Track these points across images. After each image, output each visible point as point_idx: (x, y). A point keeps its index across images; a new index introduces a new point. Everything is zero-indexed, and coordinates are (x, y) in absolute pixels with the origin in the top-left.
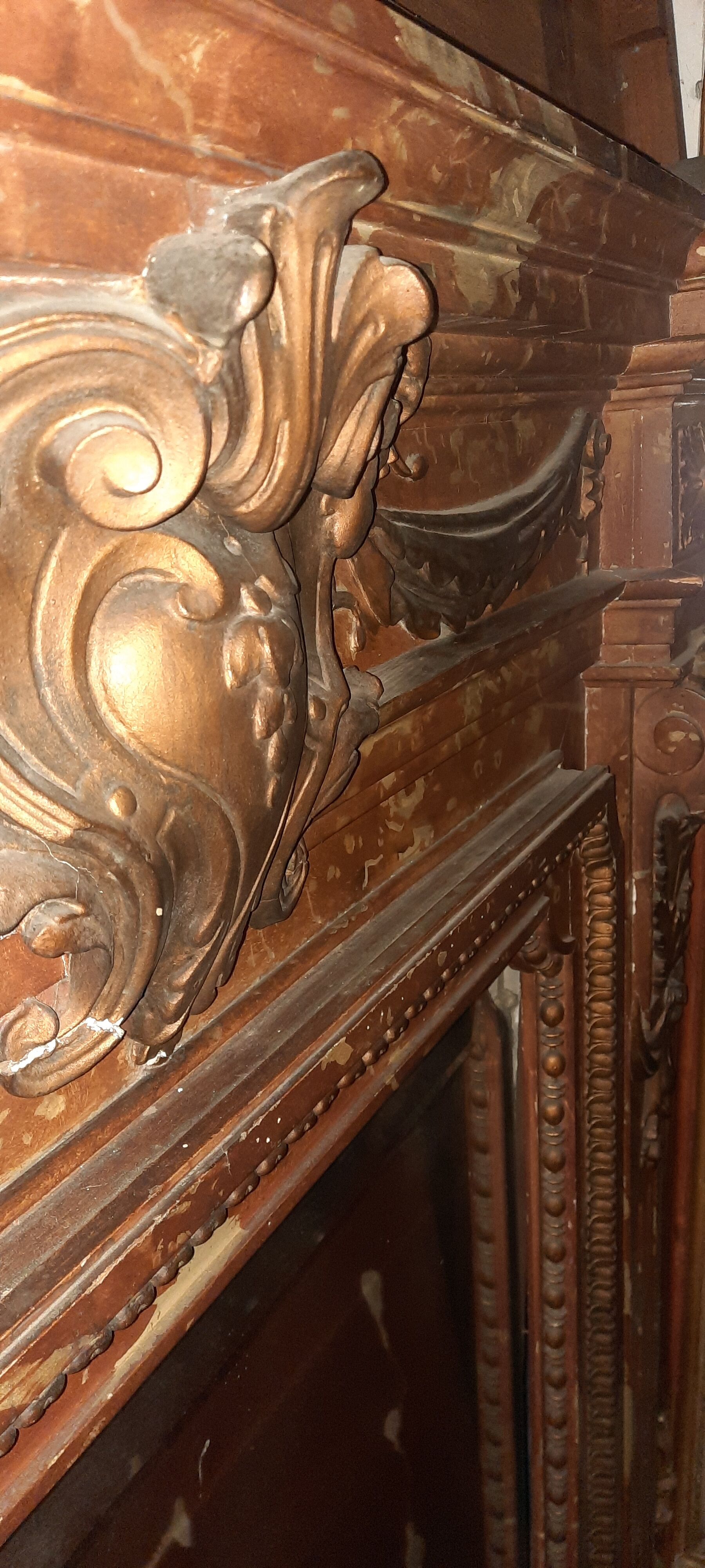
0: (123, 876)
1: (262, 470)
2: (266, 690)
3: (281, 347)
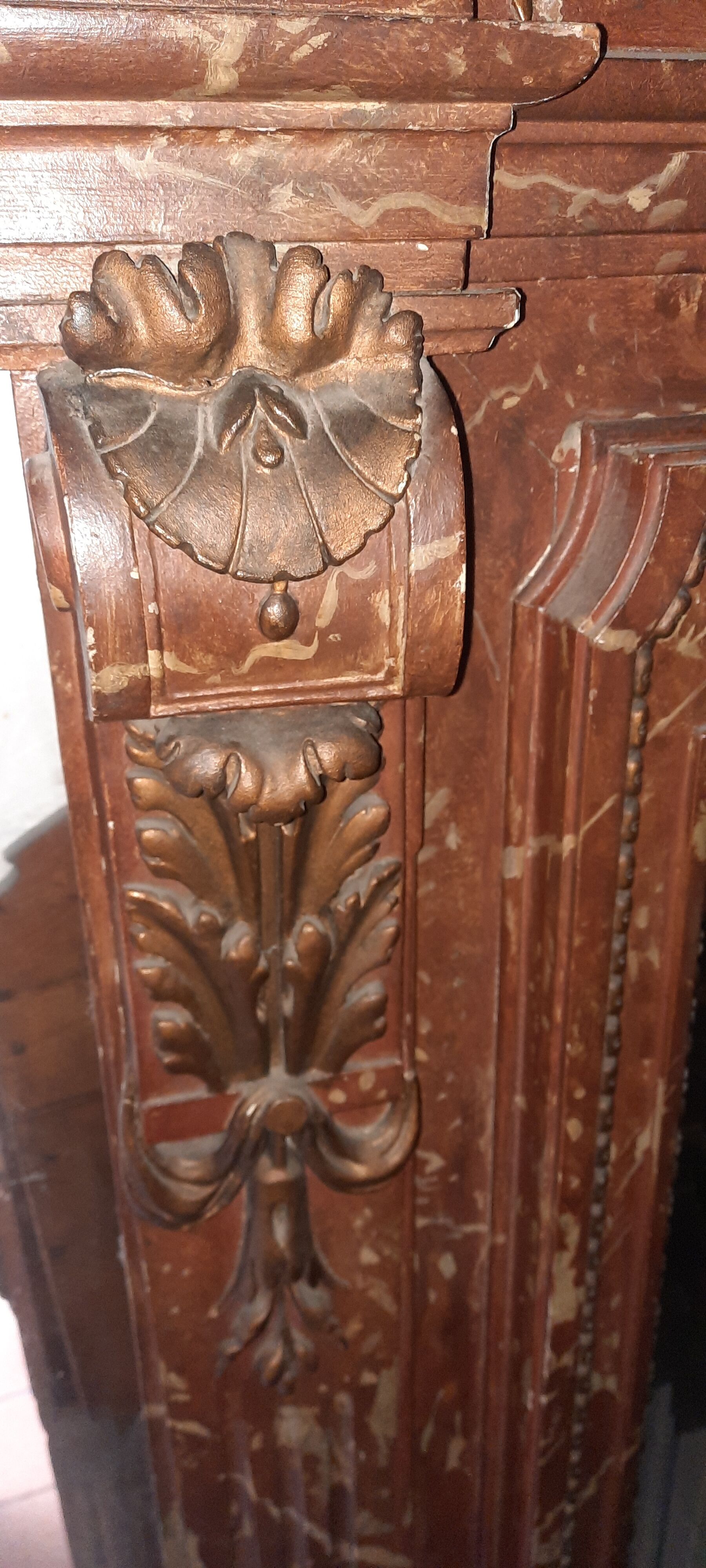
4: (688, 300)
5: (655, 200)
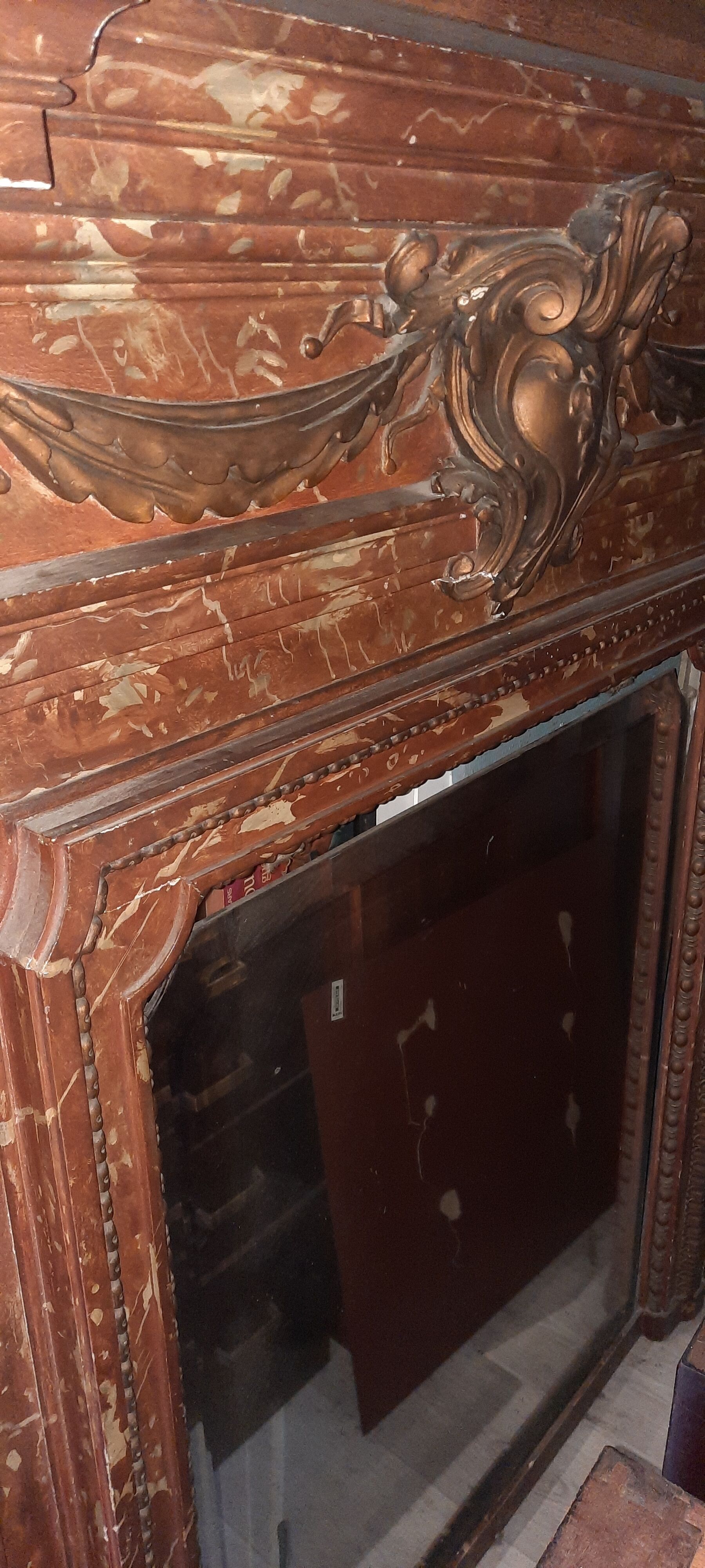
0: (515, 494)
1: (600, 312)
2: (586, 418)
3: (618, 257)
4: (50, 708)
5: (15, 664)
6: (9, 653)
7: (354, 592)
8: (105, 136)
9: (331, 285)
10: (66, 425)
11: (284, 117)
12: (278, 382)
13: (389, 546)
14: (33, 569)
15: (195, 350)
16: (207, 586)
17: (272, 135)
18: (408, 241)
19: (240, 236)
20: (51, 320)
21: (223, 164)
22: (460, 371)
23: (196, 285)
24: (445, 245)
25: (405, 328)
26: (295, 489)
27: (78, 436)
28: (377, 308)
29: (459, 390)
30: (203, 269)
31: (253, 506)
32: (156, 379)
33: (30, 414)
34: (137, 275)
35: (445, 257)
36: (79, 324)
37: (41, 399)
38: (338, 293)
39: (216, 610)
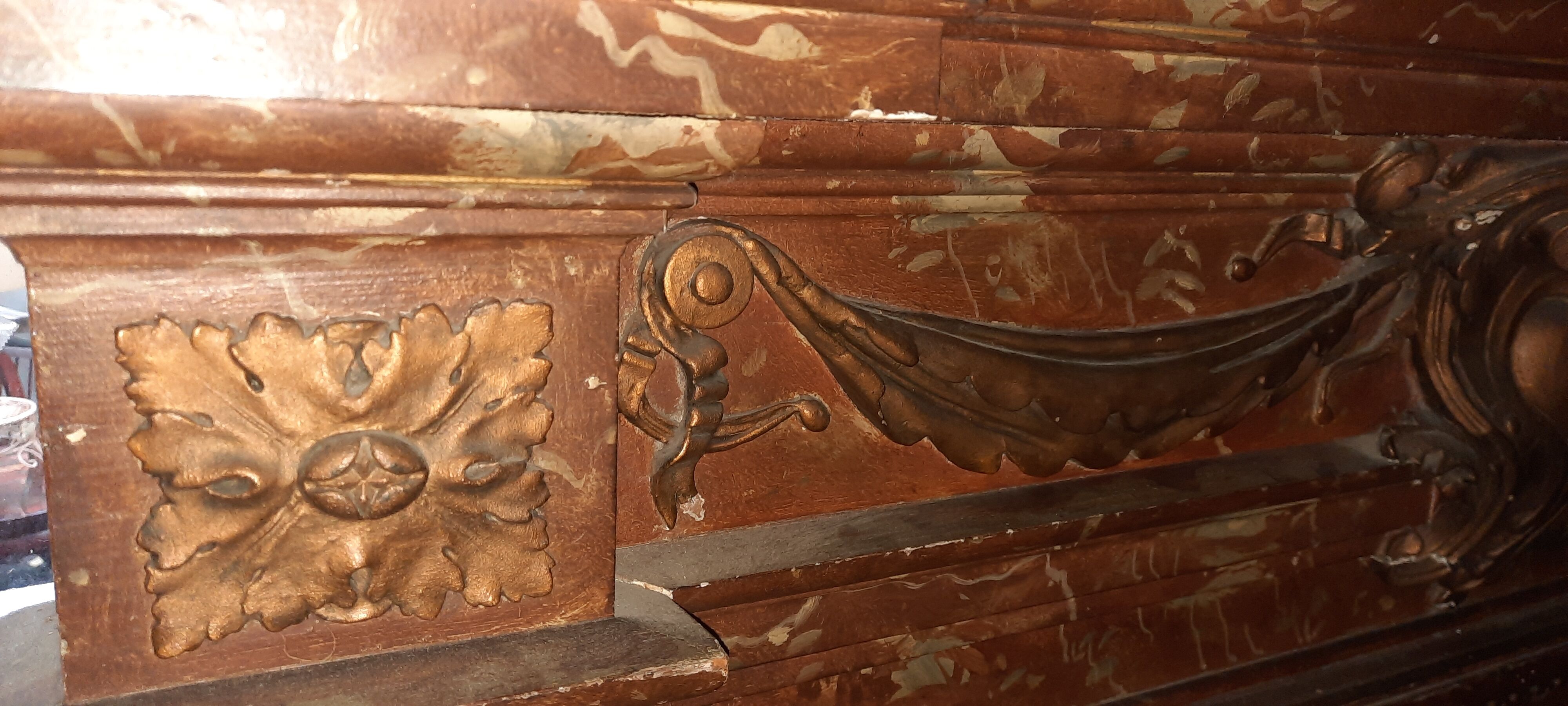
0: (1500, 468)
5: (792, 634)
6: (789, 620)
7: (1249, 567)
8: (1023, 39)
9: (1281, 198)
10: (909, 359)
11: (1264, 15)
12: (1190, 308)
13: (1308, 514)
14: (836, 520)
15: (1088, 269)
16: (1054, 554)
17: (1242, 34)
18: (1397, 151)
19: (1173, 144)
20: (916, 232)
21: (1171, 69)
22: (1443, 306)
23: (1103, 196)
24: (1447, 154)
25: (1372, 252)
26: (1192, 438)
27: (923, 370)
28: (1337, 225)
29: (1436, 329)
30: (1117, 179)
31: (1132, 458)
32: (1034, 303)
33: (868, 342)
34: (1032, 187)
35: (1443, 169)
36: (950, 238)
37: (886, 327)
38: (1287, 207)
39: (1060, 582)
